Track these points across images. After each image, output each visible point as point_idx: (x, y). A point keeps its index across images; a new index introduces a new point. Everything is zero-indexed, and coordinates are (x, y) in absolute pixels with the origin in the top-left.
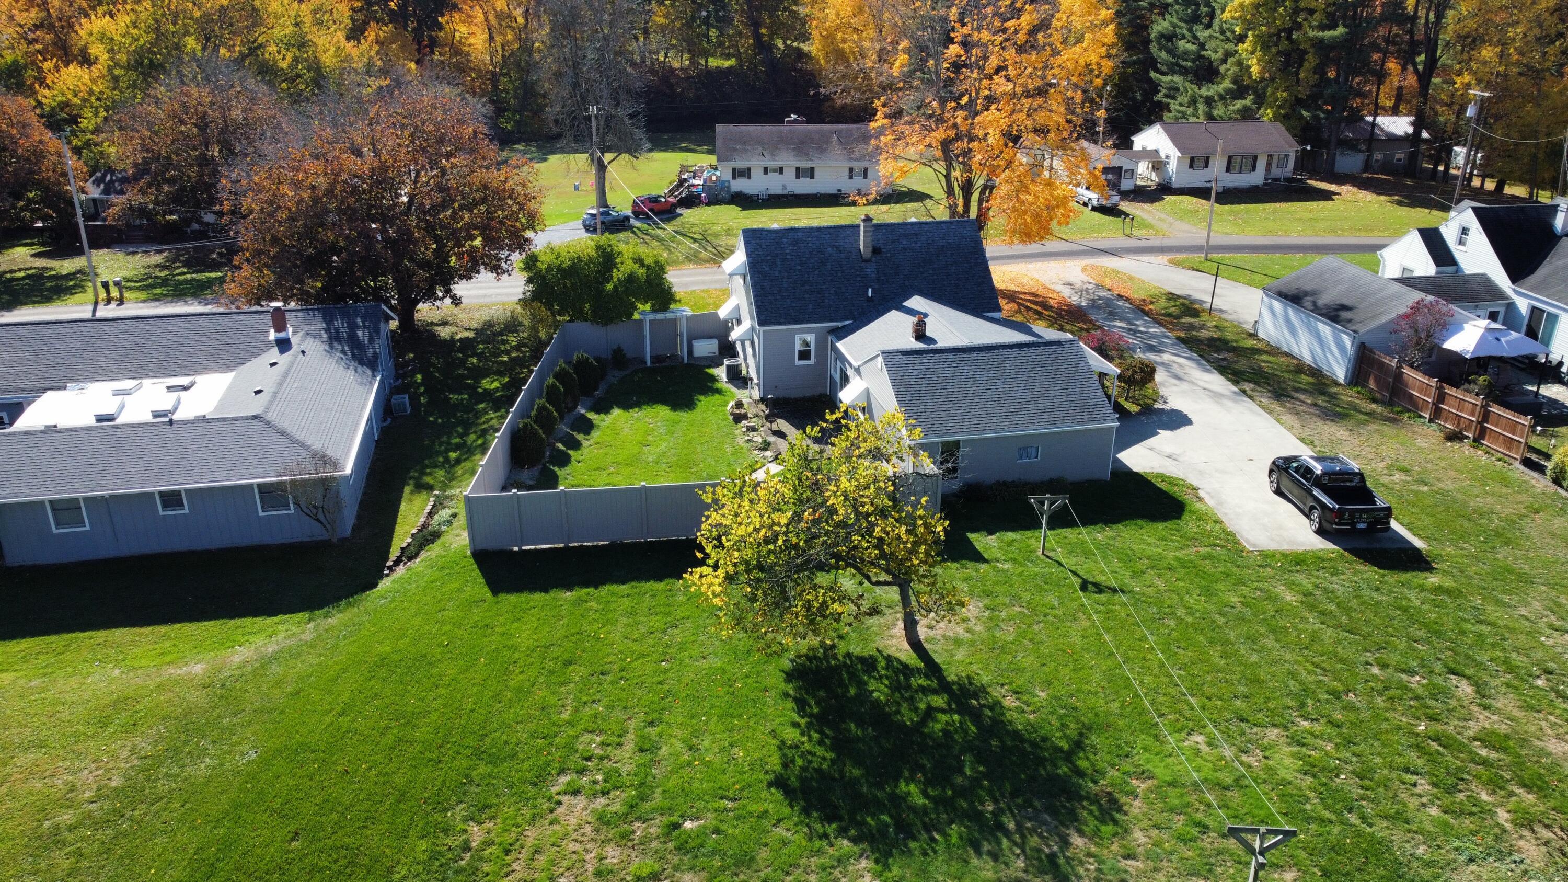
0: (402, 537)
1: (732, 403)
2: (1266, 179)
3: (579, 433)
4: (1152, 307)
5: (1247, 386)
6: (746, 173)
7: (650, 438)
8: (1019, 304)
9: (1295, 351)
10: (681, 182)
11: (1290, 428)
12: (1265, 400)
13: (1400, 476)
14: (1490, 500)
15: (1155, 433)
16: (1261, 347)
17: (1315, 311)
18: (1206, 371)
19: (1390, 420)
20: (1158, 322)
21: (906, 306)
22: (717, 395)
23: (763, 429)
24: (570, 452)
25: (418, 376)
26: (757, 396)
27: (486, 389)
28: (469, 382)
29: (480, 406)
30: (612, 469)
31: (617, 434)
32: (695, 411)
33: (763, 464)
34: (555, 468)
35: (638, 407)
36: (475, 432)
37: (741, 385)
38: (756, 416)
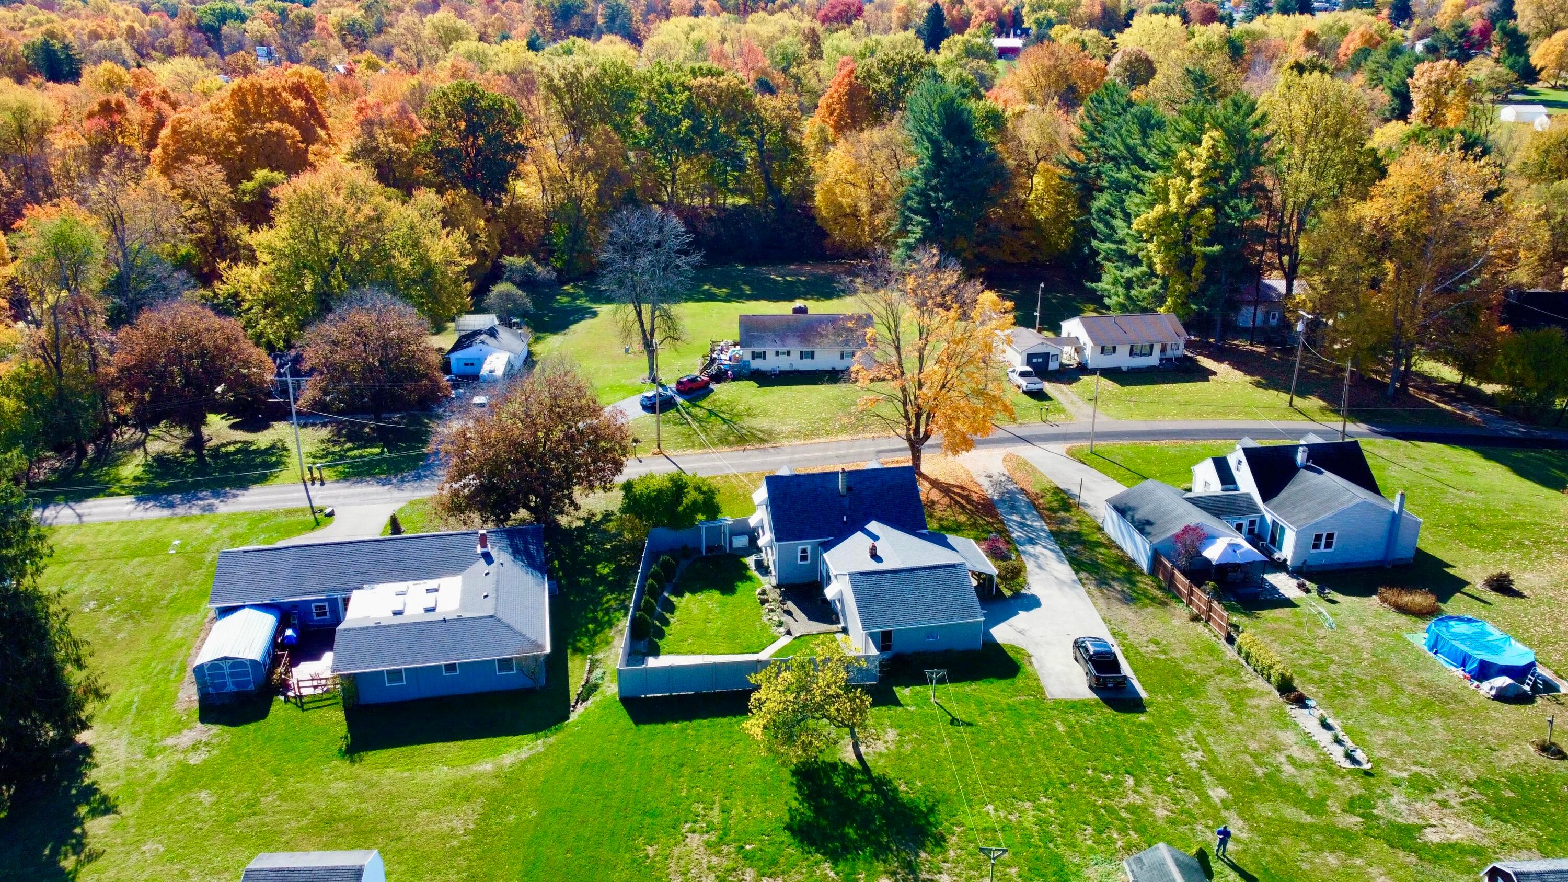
0: (575, 686)
1: (759, 590)
2: (1161, 360)
3: (667, 613)
4: (1041, 501)
5: (1083, 575)
6: (762, 355)
7: (711, 617)
8: (952, 498)
9: (1124, 547)
10: (713, 360)
11: (1099, 610)
12: (1092, 587)
13: (1152, 647)
14: (1197, 665)
15: (1017, 613)
16: (1103, 540)
17: (1133, 522)
18: (1061, 562)
19: (1164, 604)
20: (1042, 516)
21: (866, 529)
22: (748, 581)
23: (779, 610)
24: (663, 628)
25: (556, 562)
26: (774, 584)
27: (601, 574)
28: (589, 567)
29: (601, 587)
30: (690, 641)
31: (690, 614)
32: (736, 595)
33: (778, 638)
34: (657, 640)
35: (701, 591)
36: (601, 610)
37: (764, 573)
38: (773, 602)
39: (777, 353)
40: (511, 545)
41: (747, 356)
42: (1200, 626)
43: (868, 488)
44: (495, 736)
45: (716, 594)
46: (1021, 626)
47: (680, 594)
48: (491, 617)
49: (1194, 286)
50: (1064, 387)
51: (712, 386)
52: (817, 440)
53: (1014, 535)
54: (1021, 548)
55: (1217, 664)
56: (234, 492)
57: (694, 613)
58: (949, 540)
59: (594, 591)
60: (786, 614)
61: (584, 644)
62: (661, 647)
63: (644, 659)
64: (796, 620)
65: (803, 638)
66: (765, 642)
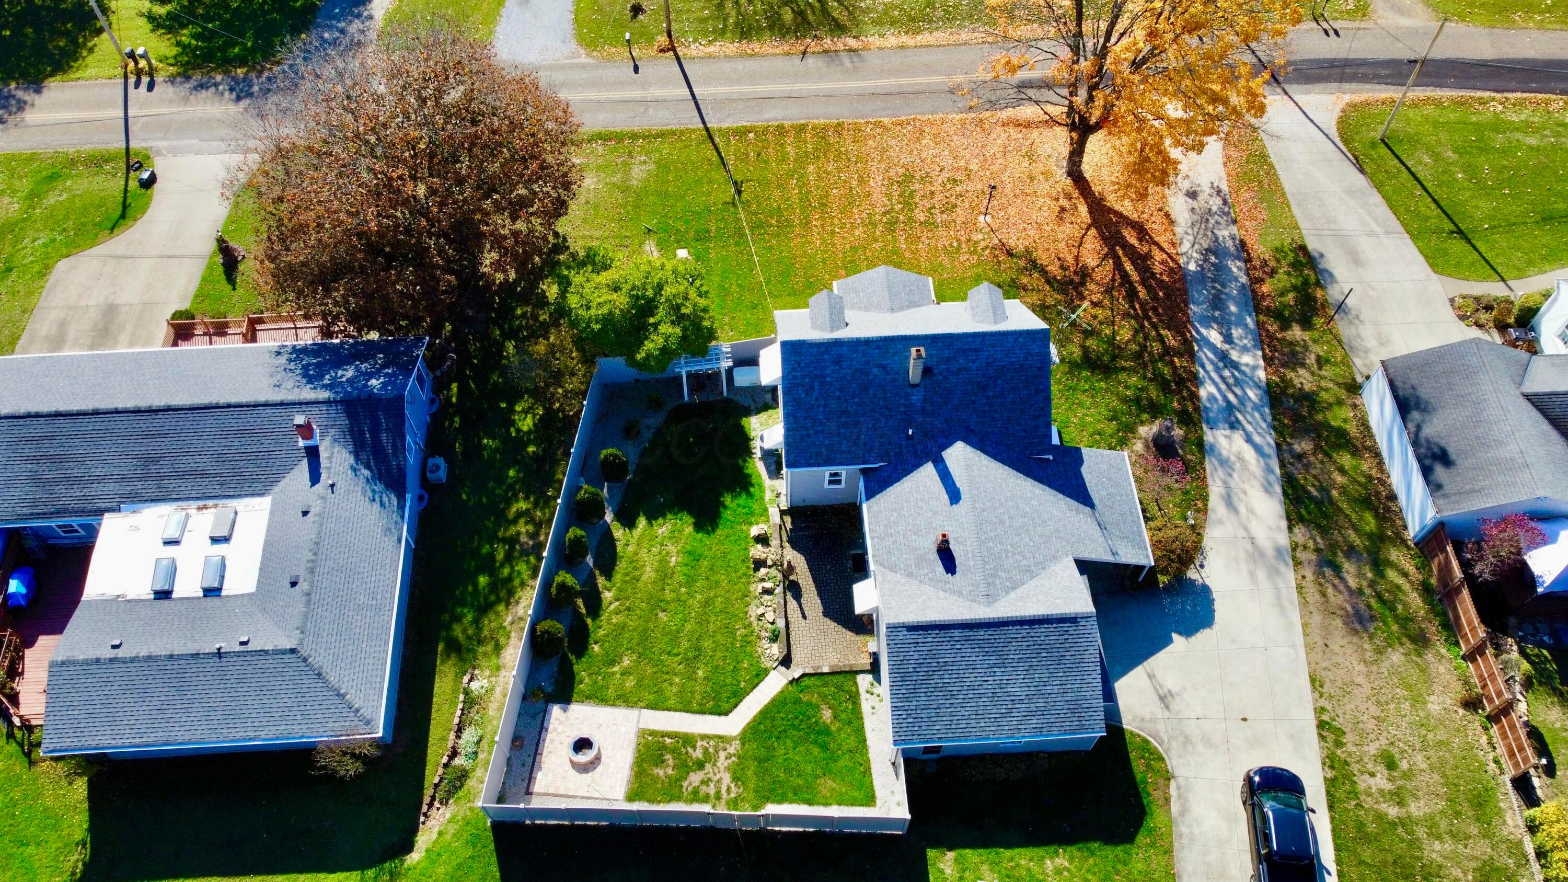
0: (432, 775)
1: (755, 531)
3: (601, 574)
4: (1265, 289)
5: (1300, 533)
8: (1118, 265)
9: (1385, 454)
11: (1309, 648)
12: (1309, 573)
13: (1381, 782)
14: (1448, 846)
15: (1168, 641)
16: (1353, 429)
17: (1415, 443)
18: (1267, 489)
19: (1421, 641)
20: (1260, 336)
21: (943, 460)
22: (744, 496)
23: (779, 590)
24: (589, 621)
25: (454, 386)
26: (784, 506)
27: (518, 430)
28: (504, 405)
29: (512, 473)
30: (626, 662)
31: (638, 580)
32: (719, 532)
33: (766, 672)
34: (572, 657)
35: (664, 515)
36: (504, 540)
37: (773, 467)
38: (775, 564)
42: (1476, 722)
43: (960, 370)
45: (686, 524)
46: (1170, 682)
47: (628, 519)
48: (293, 651)
52: (924, 38)
53: (1203, 393)
54: (1209, 436)
55: (1483, 849)
56: (20, 94)
57: (644, 578)
58: (1084, 470)
59: (501, 479)
60: (789, 596)
61: (464, 631)
62: (577, 679)
63: (545, 711)
64: (804, 617)
65: (807, 682)
66: (743, 684)
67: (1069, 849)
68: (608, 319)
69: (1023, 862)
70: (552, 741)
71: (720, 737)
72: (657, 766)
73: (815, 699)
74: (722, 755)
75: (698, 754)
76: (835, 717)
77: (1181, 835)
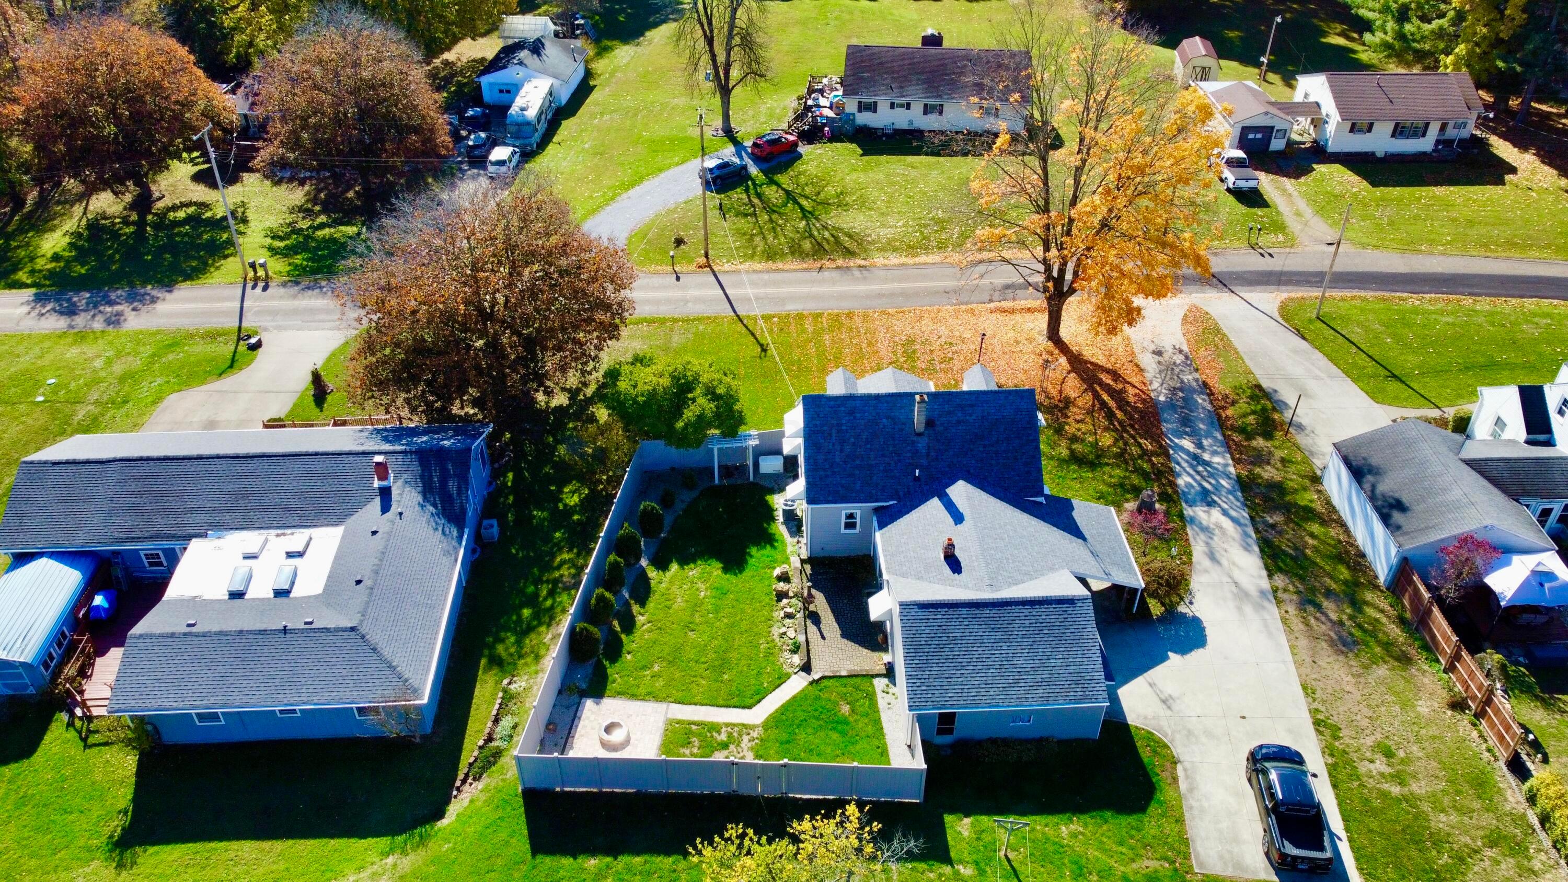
0: (469, 753)
1: (777, 572)
2: (1438, 142)
3: (636, 604)
4: (1229, 412)
5: (1280, 580)
6: (872, 107)
7: (697, 619)
8: (1096, 396)
9: (1350, 523)
10: (808, 109)
11: (1299, 664)
12: (1292, 610)
13: (1380, 766)
14: (1454, 818)
15: (1165, 658)
16: (1318, 506)
17: (1372, 498)
18: (1247, 548)
19: (1405, 660)
20: (1228, 444)
21: (947, 495)
22: (768, 547)
23: (800, 615)
24: (623, 636)
25: (510, 475)
26: (804, 555)
27: (565, 505)
28: (553, 488)
29: (558, 535)
30: (656, 668)
31: (669, 608)
32: (745, 574)
33: (788, 676)
34: (607, 663)
35: (694, 561)
36: (548, 582)
37: (794, 529)
38: (796, 595)
39: (892, 106)
40: (422, 477)
41: (851, 106)
42: (1464, 721)
43: (959, 422)
44: (332, 836)
45: (715, 568)
46: (1169, 688)
47: (661, 564)
48: (353, 629)
49: (1505, 32)
50: (1288, 183)
51: (803, 149)
52: (922, 259)
53: (1180, 482)
54: (1188, 511)
55: (1488, 820)
57: (675, 606)
58: (1075, 514)
59: (548, 539)
60: (809, 622)
61: (507, 649)
62: (610, 679)
63: (579, 704)
64: (823, 638)
65: (826, 683)
66: (765, 685)
67: (1082, 817)
68: (652, 395)
69: (1038, 828)
70: (584, 726)
71: (744, 725)
72: (683, 746)
73: (833, 696)
74: (746, 738)
75: (723, 737)
76: (853, 711)
77: (1191, 808)
